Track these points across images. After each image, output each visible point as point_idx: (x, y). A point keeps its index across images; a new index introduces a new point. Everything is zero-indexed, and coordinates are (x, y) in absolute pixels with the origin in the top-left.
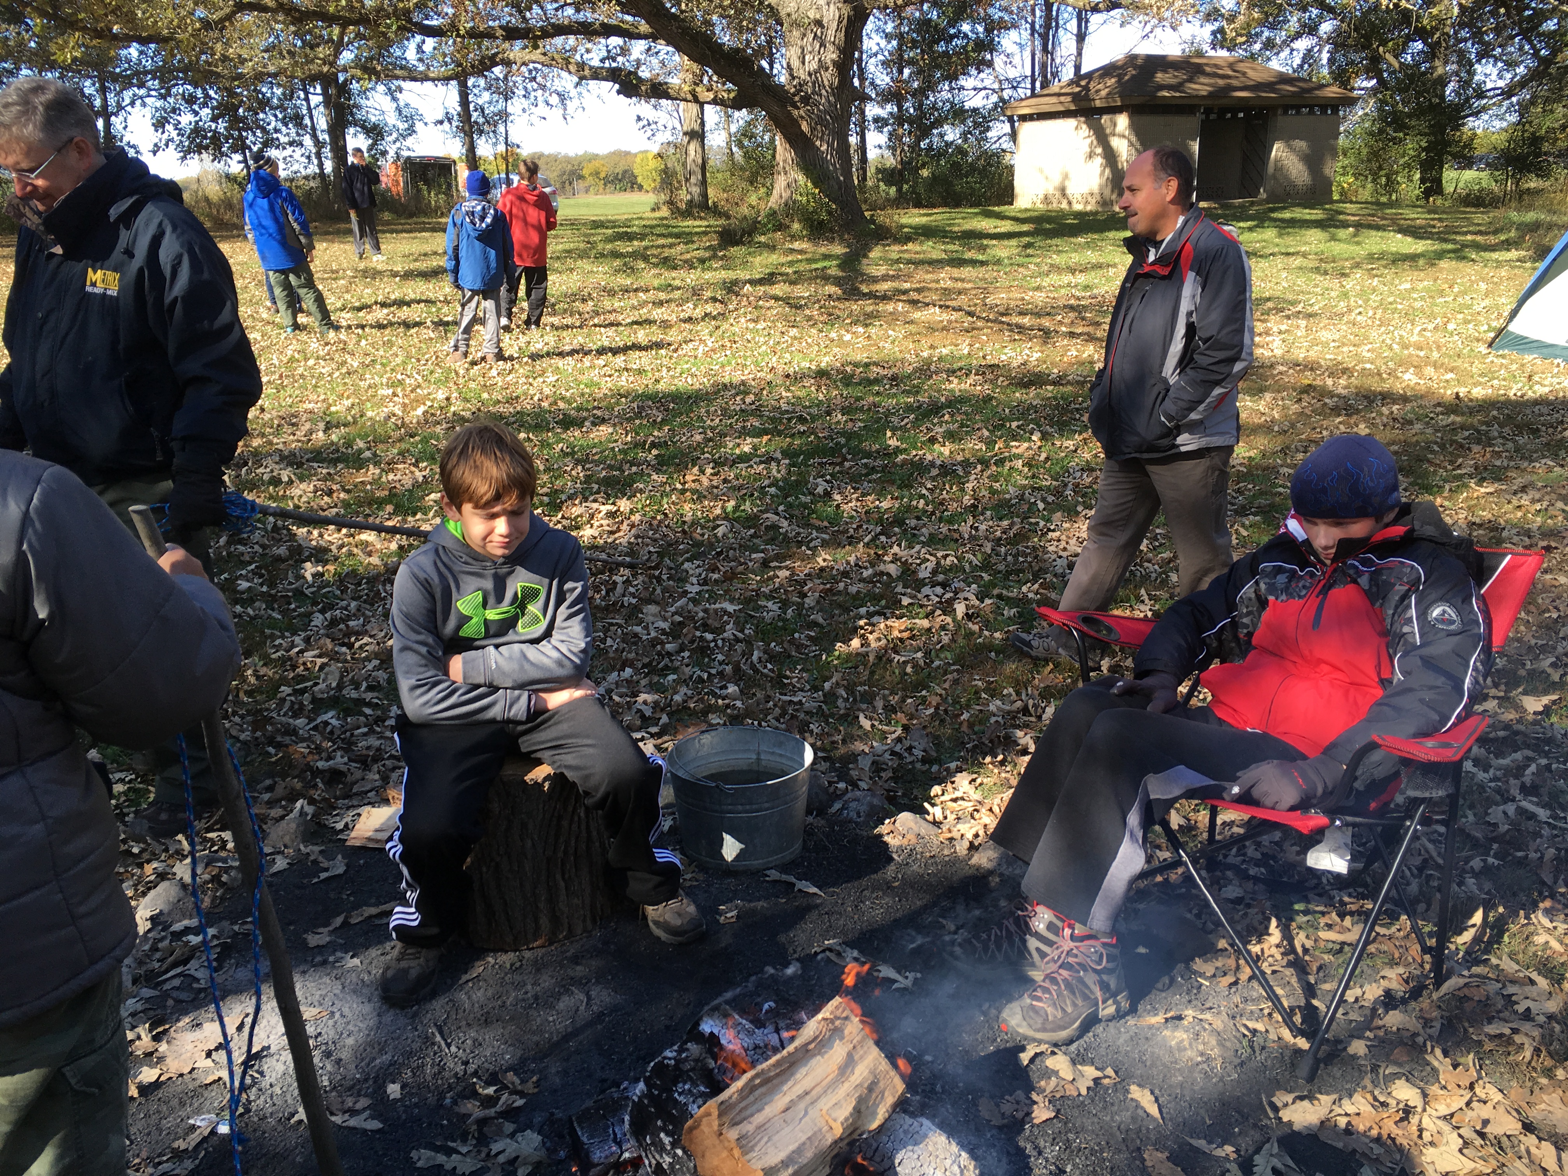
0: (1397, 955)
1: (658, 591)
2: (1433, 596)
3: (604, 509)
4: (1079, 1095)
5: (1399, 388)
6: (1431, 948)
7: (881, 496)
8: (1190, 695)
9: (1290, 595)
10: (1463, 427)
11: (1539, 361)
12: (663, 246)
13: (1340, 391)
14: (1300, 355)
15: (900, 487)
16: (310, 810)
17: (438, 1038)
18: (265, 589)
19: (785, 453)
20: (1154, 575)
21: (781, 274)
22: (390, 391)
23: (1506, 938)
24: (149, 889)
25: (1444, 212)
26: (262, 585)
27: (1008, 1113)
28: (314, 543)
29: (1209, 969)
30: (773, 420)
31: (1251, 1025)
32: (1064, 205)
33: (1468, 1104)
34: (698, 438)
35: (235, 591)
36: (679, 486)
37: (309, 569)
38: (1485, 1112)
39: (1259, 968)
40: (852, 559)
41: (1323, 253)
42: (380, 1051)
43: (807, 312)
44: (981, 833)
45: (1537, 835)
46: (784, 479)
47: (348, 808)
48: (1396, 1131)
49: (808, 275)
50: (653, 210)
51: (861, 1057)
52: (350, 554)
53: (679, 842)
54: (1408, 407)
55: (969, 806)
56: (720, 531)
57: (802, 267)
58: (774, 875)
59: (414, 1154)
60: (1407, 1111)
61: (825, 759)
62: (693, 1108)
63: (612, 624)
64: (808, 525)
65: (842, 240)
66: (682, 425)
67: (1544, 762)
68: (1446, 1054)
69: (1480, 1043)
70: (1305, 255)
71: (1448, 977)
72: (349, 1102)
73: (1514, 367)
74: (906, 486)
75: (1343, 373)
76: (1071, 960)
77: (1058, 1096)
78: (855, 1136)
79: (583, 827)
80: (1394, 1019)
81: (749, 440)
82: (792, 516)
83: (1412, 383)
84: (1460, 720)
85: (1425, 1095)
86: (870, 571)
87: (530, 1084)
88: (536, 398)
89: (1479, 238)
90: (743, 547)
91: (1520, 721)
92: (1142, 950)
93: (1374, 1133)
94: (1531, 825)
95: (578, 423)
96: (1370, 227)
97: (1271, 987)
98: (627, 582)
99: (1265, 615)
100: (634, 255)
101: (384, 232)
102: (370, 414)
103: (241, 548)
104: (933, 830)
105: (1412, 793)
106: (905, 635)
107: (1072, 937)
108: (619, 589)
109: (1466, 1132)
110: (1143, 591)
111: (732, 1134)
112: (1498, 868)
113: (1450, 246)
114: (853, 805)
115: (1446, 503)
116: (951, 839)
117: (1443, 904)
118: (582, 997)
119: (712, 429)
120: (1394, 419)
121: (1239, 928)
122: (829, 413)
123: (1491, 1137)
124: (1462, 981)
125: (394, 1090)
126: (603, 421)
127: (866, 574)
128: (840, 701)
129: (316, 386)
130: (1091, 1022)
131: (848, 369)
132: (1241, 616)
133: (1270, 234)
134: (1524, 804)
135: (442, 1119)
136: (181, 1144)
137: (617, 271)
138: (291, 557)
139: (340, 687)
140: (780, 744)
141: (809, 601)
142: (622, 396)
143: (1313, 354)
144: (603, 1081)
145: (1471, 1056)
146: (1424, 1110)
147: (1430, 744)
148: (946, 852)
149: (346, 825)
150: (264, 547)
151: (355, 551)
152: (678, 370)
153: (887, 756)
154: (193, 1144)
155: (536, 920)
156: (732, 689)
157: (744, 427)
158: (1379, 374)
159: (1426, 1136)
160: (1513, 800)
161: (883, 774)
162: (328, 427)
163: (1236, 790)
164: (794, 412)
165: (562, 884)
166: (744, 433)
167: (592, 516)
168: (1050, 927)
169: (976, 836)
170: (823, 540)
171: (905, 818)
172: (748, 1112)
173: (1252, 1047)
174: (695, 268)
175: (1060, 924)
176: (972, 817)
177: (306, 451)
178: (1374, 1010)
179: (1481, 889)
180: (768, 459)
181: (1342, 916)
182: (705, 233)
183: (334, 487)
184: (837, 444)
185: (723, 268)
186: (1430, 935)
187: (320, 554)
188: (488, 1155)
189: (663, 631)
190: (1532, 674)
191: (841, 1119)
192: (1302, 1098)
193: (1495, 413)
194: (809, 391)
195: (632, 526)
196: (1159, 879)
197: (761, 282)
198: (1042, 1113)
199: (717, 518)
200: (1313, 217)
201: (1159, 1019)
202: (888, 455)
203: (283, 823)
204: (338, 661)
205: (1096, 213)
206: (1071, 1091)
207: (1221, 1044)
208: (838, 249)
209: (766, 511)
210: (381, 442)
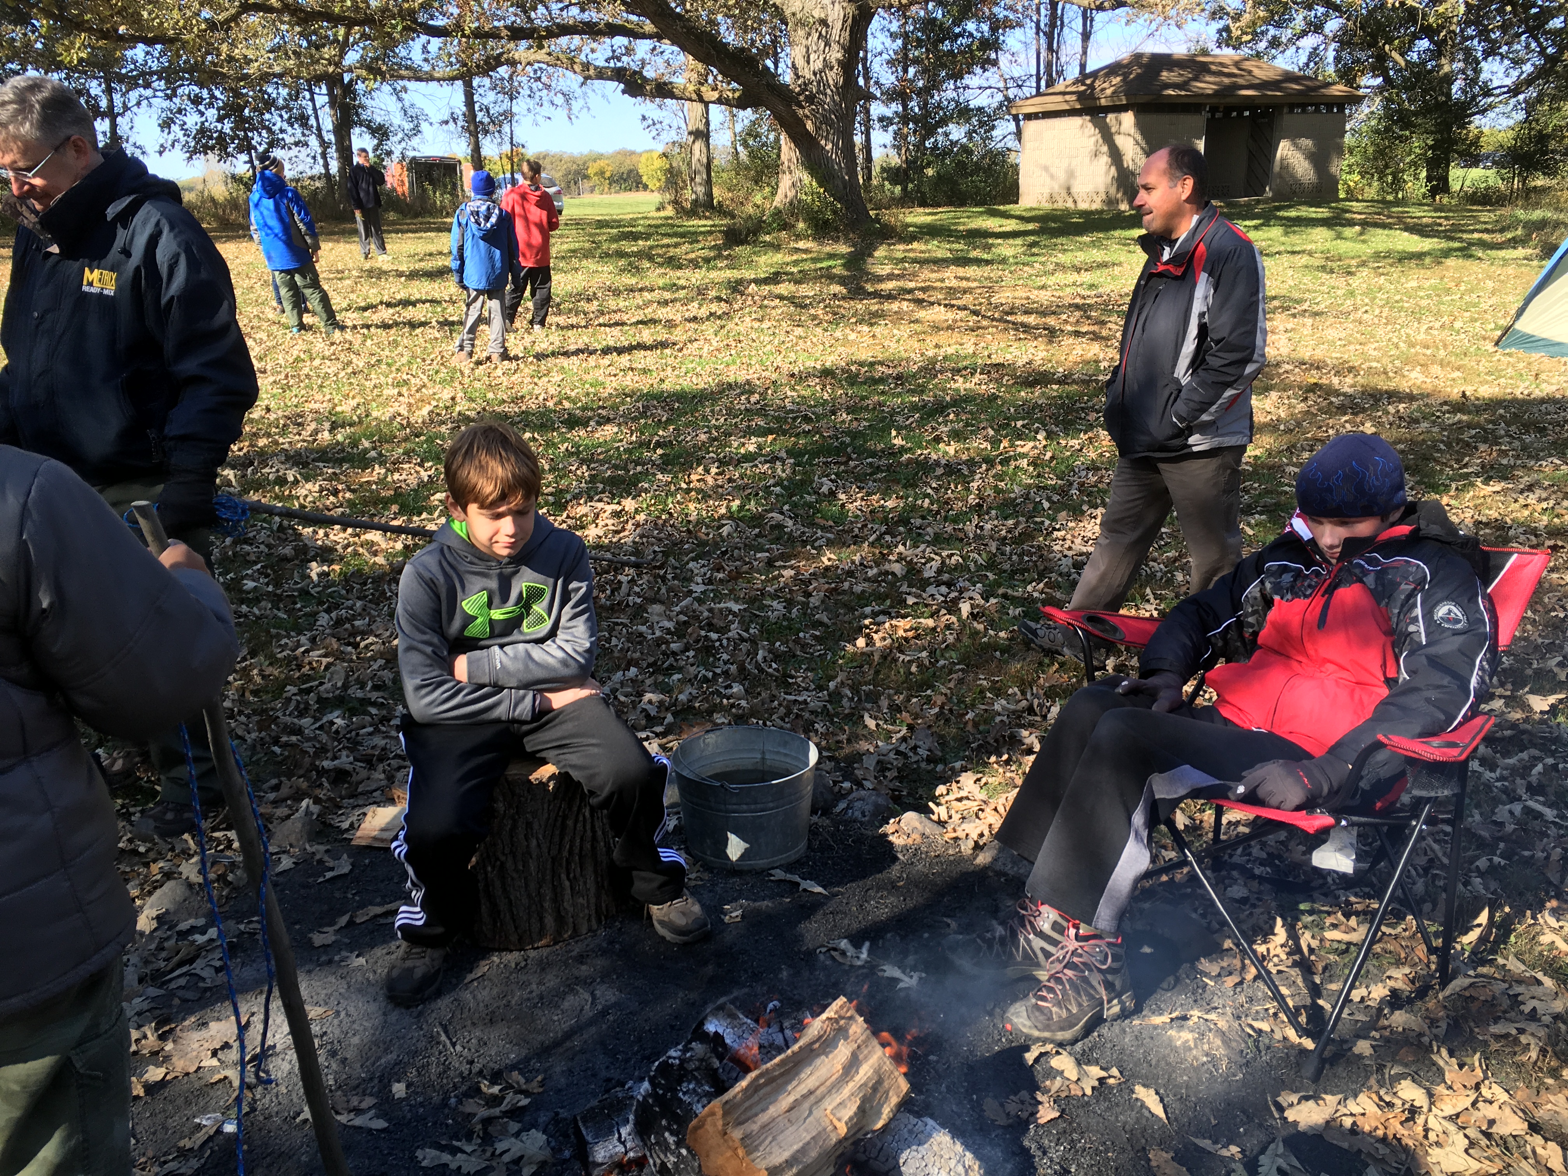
0: (1403, 955)
1: (663, 590)
2: (1439, 595)
3: (609, 508)
4: (1084, 1095)
5: (1404, 386)
6: (1437, 949)
7: (886, 494)
8: (1195, 694)
9: (1296, 595)
10: (1470, 426)
11: (1545, 360)
12: (668, 246)
13: (1346, 389)
14: (1306, 354)
15: (905, 487)
16: (315, 809)
17: (443, 1038)
18: (270, 588)
19: (790, 453)
20: (1159, 574)
21: (786, 274)
22: (396, 391)
23: (1512, 939)
24: (155, 888)
25: (1450, 211)
26: (267, 584)
27: (1013, 1113)
28: (320, 543)
29: (1214, 969)
30: (778, 419)
31: (1257, 1025)
32: (1070, 205)
33: (1474, 1104)
34: (703, 437)
35: (241, 591)
36: (684, 486)
37: (315, 569)
38: (1490, 1111)
39: (1264, 968)
40: (857, 558)
41: (1328, 251)
42: (386, 1050)
43: (812, 311)
44: (986, 833)
45: (1544, 835)
46: (789, 479)
47: (354, 808)
48: (1402, 1131)
49: (813, 274)
50: (658, 209)
51: (866, 1058)
52: (356, 554)
53: (684, 842)
54: (1415, 405)
55: (974, 806)
56: (725, 531)
57: (807, 266)
58: (779, 874)
59: (419, 1154)
60: (1413, 1112)
61: (830, 758)
62: (698, 1108)
63: (617, 624)
64: (813, 525)
65: (847, 240)
66: (687, 425)
67: (1550, 761)
68: (1451, 1054)
69: (1486, 1043)
70: (1310, 254)
71: (1454, 977)
72: (355, 1101)
73: (1521, 365)
74: (911, 486)
75: (1350, 371)
76: (1076, 959)
77: (1063, 1095)
78: (860, 1136)
79: (588, 827)
80: (1399, 1019)
81: (754, 439)
82: (797, 516)
83: (1418, 382)
84: (1466, 719)
85: (1430, 1095)
86: (875, 571)
87: (535, 1084)
88: (541, 398)
89: (1485, 236)
90: (748, 547)
91: (1526, 720)
92: (1147, 950)
93: (1380, 1133)
94: (1536, 824)
95: (585, 423)
96: (1376, 225)
97: (1276, 987)
98: (632, 582)
99: (1272, 615)
100: (640, 254)
101: (389, 232)
102: (375, 414)
103: (247, 548)
104: (938, 830)
105: (1417, 792)
106: (910, 634)
107: (1077, 937)
108: (624, 588)
109: (1472, 1133)
110: (1148, 591)
111: (737, 1134)
112: (1504, 868)
113: (1457, 245)
114: (858, 804)
115: (1452, 502)
116: (956, 839)
117: (1449, 902)
118: (587, 996)
119: (717, 428)
120: (1400, 418)
121: (1244, 927)
122: (834, 413)
123: (1497, 1137)
124: (1467, 981)
125: (399, 1089)
126: (608, 420)
127: (871, 573)
128: (845, 700)
129: (321, 386)
130: (1097, 1021)
131: (853, 368)
132: (1247, 615)
133: (1276, 232)
134: (1530, 803)
135: (447, 1118)
136: (186, 1143)
137: (622, 271)
138: (296, 557)
139: (346, 687)
140: (785, 744)
141: (814, 601)
142: (627, 395)
143: (1319, 354)
144: (608, 1080)
145: (1478, 1055)
146: (1430, 1110)
147: (1436, 742)
148: (951, 852)
149: (352, 824)
150: (269, 546)
151: (361, 550)
152: (683, 370)
153: (892, 755)
154: (199, 1143)
155: (541, 919)
156: (737, 688)
157: (749, 427)
158: (1385, 373)
159: (1432, 1136)
160: (1519, 799)
161: (888, 774)
162: (333, 428)
163: (1241, 789)
164: (799, 411)
165: (567, 883)
166: (749, 432)
167: (597, 516)
168: (1055, 926)
169: (981, 835)
170: (828, 540)
171: (910, 818)
172: (753, 1111)
173: (1257, 1047)
174: (700, 268)
175: (1065, 924)
176: (977, 817)
177: (312, 451)
178: (1380, 1010)
179: (1486, 888)
180: (773, 459)
181: (1348, 916)
182: (710, 233)
183: (340, 487)
184: (842, 443)
185: (728, 267)
186: (1437, 935)
187: (326, 554)
188: (493, 1154)
189: (668, 631)
190: (1538, 673)
191: (846, 1118)
192: (1307, 1098)
193: (1502, 411)
194: (814, 389)
195: (637, 525)
196: (1164, 878)
197: (766, 281)
198: (1047, 1113)
199: (722, 517)
200: (1319, 216)
201: (1166, 1018)
202: (893, 454)
203: (289, 823)
204: (343, 660)
205: (1101, 212)
206: (1076, 1091)
207: (1226, 1042)
208: (844, 249)
209: (771, 510)
210: (387, 442)
